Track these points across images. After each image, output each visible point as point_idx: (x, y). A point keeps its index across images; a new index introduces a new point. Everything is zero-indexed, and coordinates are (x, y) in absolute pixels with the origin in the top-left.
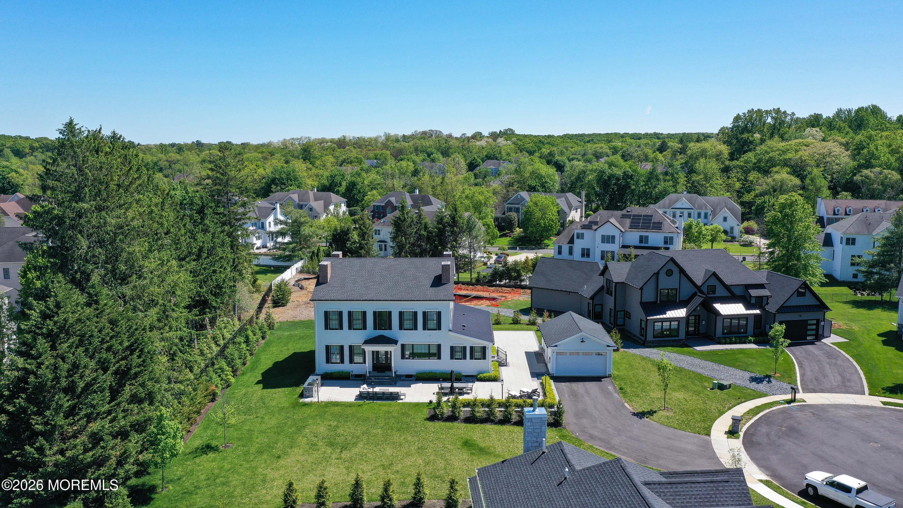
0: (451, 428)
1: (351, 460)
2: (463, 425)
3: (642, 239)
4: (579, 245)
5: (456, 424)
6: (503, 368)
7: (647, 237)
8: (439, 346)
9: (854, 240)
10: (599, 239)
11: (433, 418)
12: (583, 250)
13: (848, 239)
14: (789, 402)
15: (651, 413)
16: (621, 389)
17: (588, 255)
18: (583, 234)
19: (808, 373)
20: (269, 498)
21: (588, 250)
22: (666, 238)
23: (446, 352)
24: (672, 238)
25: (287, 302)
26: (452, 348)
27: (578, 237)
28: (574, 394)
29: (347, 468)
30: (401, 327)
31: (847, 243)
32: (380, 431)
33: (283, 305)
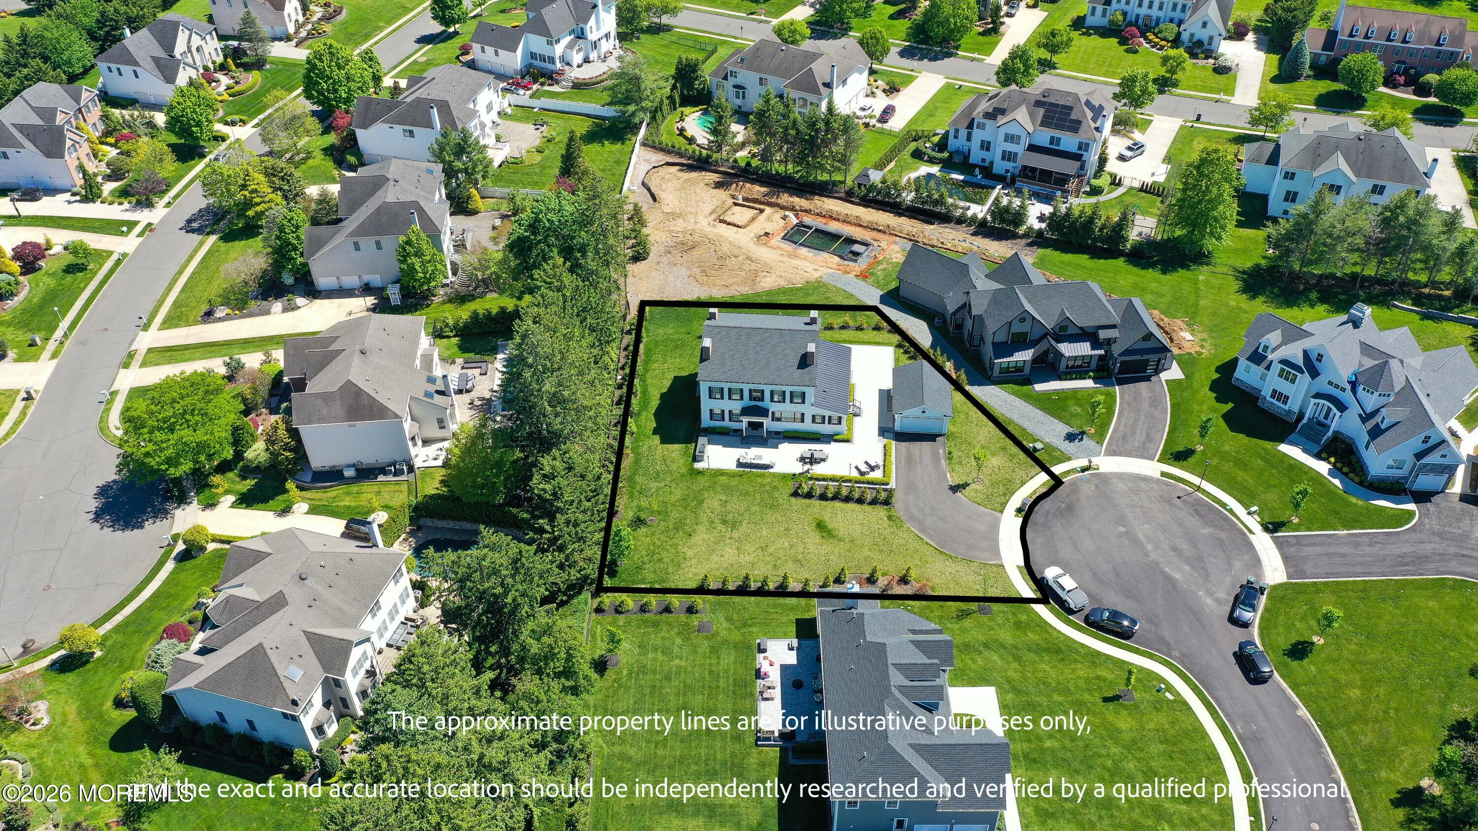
0: (809, 506)
1: (740, 541)
2: (818, 502)
3: (1052, 140)
4: (978, 135)
5: (812, 501)
6: (856, 419)
7: (1059, 139)
8: (803, 415)
9: (1293, 174)
10: (1001, 137)
11: (795, 494)
12: (983, 141)
13: (1287, 173)
14: (1084, 470)
15: (964, 486)
16: (950, 453)
17: (988, 149)
18: (984, 124)
19: (1121, 428)
20: (691, 575)
21: (989, 143)
22: (1081, 144)
23: (808, 419)
24: (1087, 145)
25: (648, 254)
26: (814, 417)
27: (978, 127)
28: (909, 462)
29: (738, 549)
30: (772, 400)
31: (1285, 177)
32: (757, 508)
33: (645, 259)
